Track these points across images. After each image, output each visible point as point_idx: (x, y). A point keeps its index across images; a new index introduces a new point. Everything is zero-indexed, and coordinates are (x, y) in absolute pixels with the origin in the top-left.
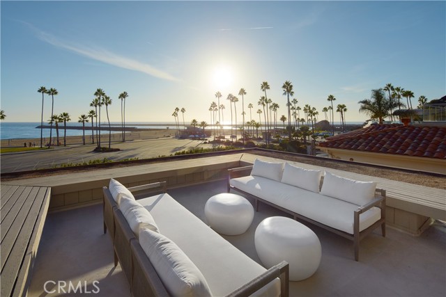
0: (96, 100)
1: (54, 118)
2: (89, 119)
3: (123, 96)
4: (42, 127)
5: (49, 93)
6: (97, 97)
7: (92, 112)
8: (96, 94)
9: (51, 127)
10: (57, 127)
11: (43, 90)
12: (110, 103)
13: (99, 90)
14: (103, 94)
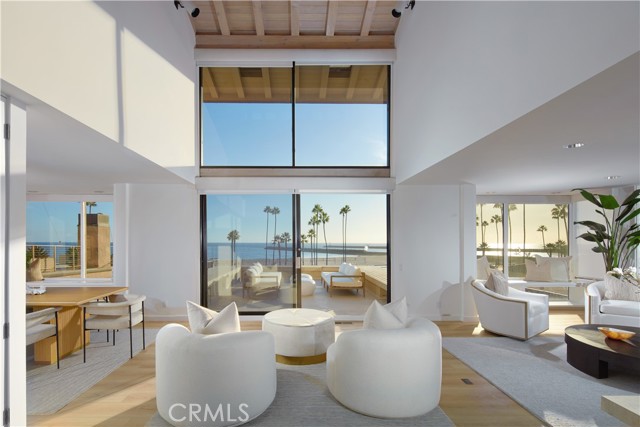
0: (314, 218)
1: (277, 238)
2: (308, 239)
3: (345, 210)
4: (268, 247)
5: (273, 212)
6: (314, 214)
7: (311, 231)
8: (314, 211)
9: (274, 248)
10: (279, 248)
11: (267, 210)
12: (327, 220)
13: (316, 207)
14: (321, 210)
